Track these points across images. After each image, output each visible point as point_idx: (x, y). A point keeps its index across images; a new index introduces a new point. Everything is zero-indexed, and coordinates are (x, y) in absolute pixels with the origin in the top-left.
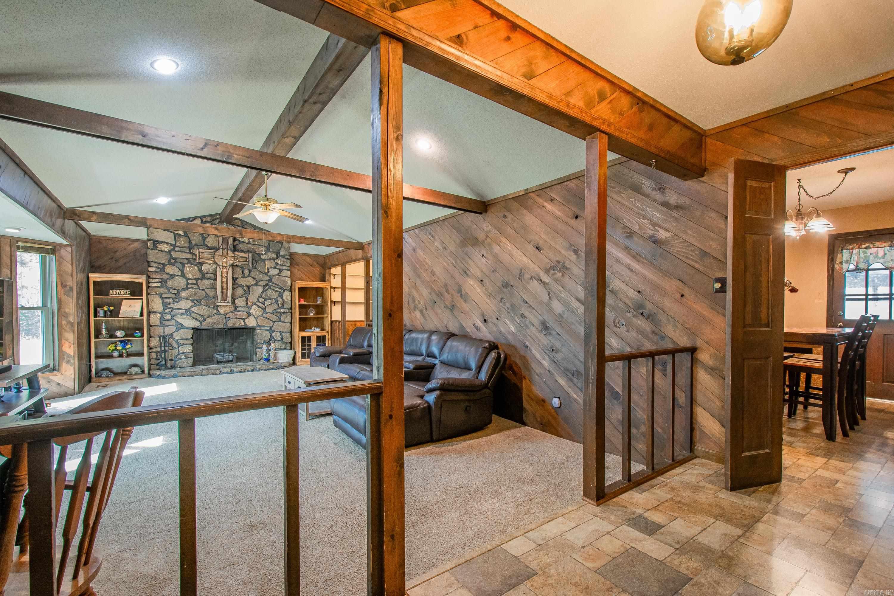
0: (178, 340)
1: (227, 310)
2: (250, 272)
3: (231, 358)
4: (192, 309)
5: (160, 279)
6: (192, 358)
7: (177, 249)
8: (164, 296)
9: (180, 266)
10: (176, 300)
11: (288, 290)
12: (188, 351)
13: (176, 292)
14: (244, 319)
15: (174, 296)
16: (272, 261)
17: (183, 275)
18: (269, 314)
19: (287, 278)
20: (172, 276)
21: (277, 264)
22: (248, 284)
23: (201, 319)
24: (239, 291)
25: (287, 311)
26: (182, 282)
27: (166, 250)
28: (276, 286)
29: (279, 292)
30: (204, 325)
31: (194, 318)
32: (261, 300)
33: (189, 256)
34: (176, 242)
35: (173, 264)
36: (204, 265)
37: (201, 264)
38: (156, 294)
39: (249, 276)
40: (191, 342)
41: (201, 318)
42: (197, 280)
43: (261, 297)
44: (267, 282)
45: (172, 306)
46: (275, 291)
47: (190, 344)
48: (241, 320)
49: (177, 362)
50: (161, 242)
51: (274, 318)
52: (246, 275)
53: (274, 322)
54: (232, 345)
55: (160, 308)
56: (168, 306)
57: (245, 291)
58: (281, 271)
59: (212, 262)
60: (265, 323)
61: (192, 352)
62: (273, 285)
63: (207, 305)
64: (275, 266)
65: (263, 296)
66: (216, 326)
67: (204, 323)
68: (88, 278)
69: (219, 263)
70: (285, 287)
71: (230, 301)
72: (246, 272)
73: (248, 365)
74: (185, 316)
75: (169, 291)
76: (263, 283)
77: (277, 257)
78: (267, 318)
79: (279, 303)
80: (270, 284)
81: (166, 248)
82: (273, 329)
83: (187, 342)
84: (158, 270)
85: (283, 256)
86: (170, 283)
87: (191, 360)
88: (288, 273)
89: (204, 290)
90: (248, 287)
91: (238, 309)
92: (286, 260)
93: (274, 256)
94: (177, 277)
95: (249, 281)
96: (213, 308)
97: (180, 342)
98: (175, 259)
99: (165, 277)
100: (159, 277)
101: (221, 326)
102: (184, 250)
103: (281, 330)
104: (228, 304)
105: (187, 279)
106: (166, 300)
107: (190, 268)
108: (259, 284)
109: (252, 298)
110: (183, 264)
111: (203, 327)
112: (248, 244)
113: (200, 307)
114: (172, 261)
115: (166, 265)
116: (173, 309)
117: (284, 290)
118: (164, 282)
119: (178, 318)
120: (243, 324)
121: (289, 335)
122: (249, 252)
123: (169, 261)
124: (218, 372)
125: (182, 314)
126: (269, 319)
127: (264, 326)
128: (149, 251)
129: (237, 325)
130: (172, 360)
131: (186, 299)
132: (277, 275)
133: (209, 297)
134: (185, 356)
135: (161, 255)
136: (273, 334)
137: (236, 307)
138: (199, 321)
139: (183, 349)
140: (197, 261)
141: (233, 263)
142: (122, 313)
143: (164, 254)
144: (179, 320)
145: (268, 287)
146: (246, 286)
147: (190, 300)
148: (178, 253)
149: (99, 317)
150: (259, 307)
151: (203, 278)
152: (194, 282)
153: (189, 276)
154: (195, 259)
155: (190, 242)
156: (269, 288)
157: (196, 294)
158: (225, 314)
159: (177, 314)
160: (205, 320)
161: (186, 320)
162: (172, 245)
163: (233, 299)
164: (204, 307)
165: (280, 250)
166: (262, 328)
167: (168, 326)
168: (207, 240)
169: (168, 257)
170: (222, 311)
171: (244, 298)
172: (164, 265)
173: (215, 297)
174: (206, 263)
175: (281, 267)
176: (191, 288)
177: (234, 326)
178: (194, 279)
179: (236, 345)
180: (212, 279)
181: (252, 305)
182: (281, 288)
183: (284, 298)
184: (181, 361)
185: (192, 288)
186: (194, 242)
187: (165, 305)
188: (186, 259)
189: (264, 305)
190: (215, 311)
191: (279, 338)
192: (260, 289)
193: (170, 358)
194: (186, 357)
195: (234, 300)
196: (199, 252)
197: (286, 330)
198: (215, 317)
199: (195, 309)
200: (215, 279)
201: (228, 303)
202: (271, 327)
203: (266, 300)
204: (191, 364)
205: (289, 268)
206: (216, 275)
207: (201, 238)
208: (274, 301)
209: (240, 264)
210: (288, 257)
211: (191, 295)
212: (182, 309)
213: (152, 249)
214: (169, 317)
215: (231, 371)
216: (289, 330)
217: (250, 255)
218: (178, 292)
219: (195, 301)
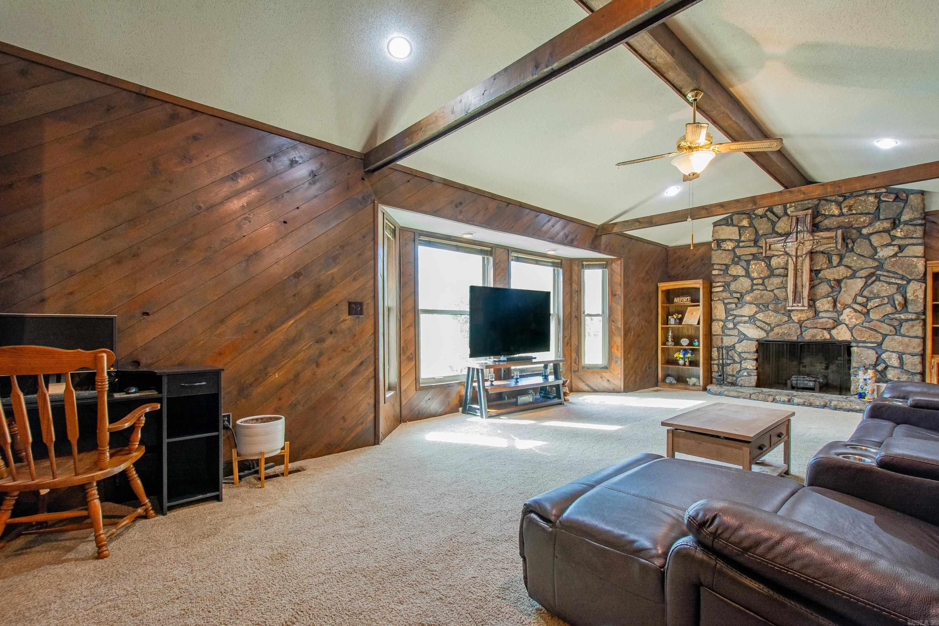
0: (740, 353)
1: (803, 316)
2: (841, 257)
3: (811, 384)
4: (757, 316)
5: (724, 282)
6: (756, 377)
7: (741, 244)
8: (726, 301)
9: (744, 264)
10: (739, 306)
11: (918, 280)
12: (751, 367)
13: (738, 295)
14: (829, 330)
15: (736, 301)
16: (885, 235)
17: (748, 275)
18: (874, 323)
19: (915, 259)
20: (736, 278)
21: (893, 238)
22: (837, 277)
23: (767, 328)
24: (823, 289)
25: (914, 317)
26: (745, 283)
27: (730, 248)
28: (891, 275)
29: (896, 284)
30: (772, 337)
31: (758, 327)
32: (860, 299)
33: (754, 250)
34: (740, 236)
35: (737, 264)
36: (773, 259)
37: (769, 258)
38: (719, 300)
39: (839, 264)
40: (755, 356)
41: (767, 326)
42: (763, 279)
43: (862, 296)
44: (873, 270)
45: (735, 312)
46: (889, 283)
47: (754, 360)
48: (825, 332)
49: (739, 379)
50: (724, 240)
51: (885, 328)
52: (835, 264)
53: (885, 336)
54: (827, 368)
55: (723, 316)
56: (731, 312)
57: (832, 287)
58: (901, 248)
59: (781, 253)
60: (867, 336)
61: (757, 369)
62: (885, 274)
63: (776, 311)
64: (890, 241)
65: (865, 293)
66: (787, 338)
67: (771, 334)
68: (658, 288)
69: (790, 253)
70: (911, 275)
71: (806, 304)
72: (835, 260)
73: (834, 398)
74: (748, 325)
75: (731, 295)
76: (863, 273)
77: (895, 225)
78: (871, 329)
79: (897, 302)
80: (878, 272)
81: (730, 246)
82: (884, 346)
83: (749, 356)
84: (722, 273)
85: (906, 223)
86: (733, 287)
87: (754, 379)
88: (920, 250)
89: (772, 291)
90: (839, 282)
91: (821, 315)
92: (912, 228)
93: (887, 225)
94: (741, 278)
95: (842, 272)
96: (783, 314)
97: (743, 355)
98: (739, 257)
99: (728, 279)
100: (722, 280)
101: (795, 338)
102: (748, 244)
103: (900, 349)
104: (803, 308)
105: (752, 279)
106: (729, 306)
107: (755, 264)
108: (857, 275)
109: (846, 297)
110: (748, 262)
111: (770, 339)
112: (839, 216)
113: (766, 313)
114: (736, 259)
115: (730, 265)
116: (736, 316)
117: (909, 281)
118: (726, 286)
119: (741, 326)
120: (828, 337)
121: (917, 359)
122: (839, 227)
123: (733, 260)
124: (771, 398)
125: (745, 322)
126: (876, 331)
127: (864, 342)
128: (713, 252)
129: (818, 338)
130: (733, 376)
131: (750, 303)
132: (895, 255)
133: (778, 299)
134: (747, 373)
135: (724, 255)
136: (884, 356)
137: (816, 313)
138: (765, 331)
139: (746, 364)
140: (764, 255)
141: (812, 249)
142: (685, 321)
143: (728, 253)
144: (742, 329)
145: (874, 278)
146: (835, 280)
147: (755, 304)
148: (742, 249)
149: (670, 324)
150: (856, 311)
151: (772, 274)
152: (760, 281)
153: (755, 275)
154: (762, 253)
155: (757, 232)
156: (878, 279)
157: (762, 297)
158: (800, 323)
159: (739, 322)
160: (772, 330)
161: (750, 330)
162: (736, 241)
163: (812, 301)
164: (771, 313)
165: (901, 214)
166: (861, 344)
167: (730, 335)
168: (778, 225)
169: (732, 256)
170: (795, 318)
171: (829, 299)
172: (727, 266)
173: (786, 299)
174: (774, 256)
175: (902, 242)
176: (756, 289)
177: (814, 339)
178: (761, 278)
179: (833, 367)
180: (782, 276)
181: (844, 309)
182: (902, 278)
183: (908, 295)
184: (743, 378)
185: (758, 289)
186: (761, 232)
187: (727, 311)
188: (751, 254)
189: (866, 307)
190: (786, 319)
191: (896, 363)
192: (859, 283)
193: (731, 373)
194: (749, 375)
195: (814, 302)
196: (766, 243)
197: (910, 350)
198: (786, 325)
199: (760, 316)
200: (787, 276)
201: (803, 306)
202: (880, 344)
203: (868, 299)
204: (754, 384)
205: (920, 241)
206: (787, 269)
207: (770, 224)
208: (886, 301)
209: (821, 250)
210: (920, 222)
211: (756, 299)
212: (745, 316)
213: (715, 250)
214: (731, 325)
215: (789, 401)
216: (919, 350)
217: (840, 232)
218: (742, 295)
219: (761, 306)
